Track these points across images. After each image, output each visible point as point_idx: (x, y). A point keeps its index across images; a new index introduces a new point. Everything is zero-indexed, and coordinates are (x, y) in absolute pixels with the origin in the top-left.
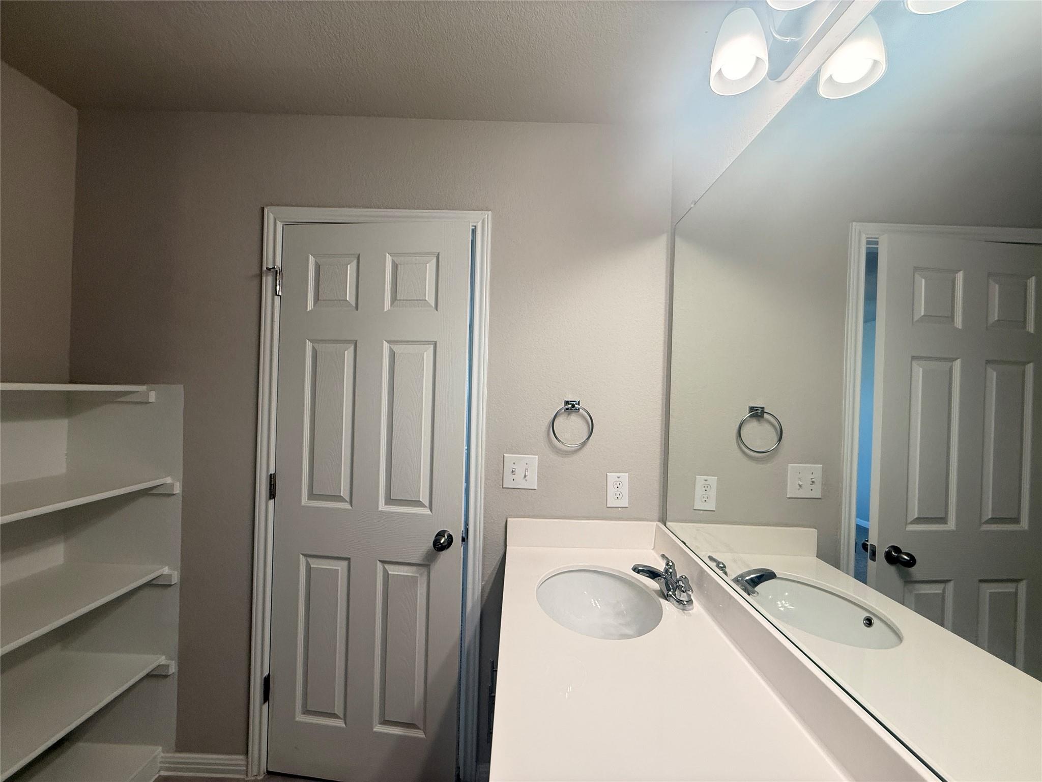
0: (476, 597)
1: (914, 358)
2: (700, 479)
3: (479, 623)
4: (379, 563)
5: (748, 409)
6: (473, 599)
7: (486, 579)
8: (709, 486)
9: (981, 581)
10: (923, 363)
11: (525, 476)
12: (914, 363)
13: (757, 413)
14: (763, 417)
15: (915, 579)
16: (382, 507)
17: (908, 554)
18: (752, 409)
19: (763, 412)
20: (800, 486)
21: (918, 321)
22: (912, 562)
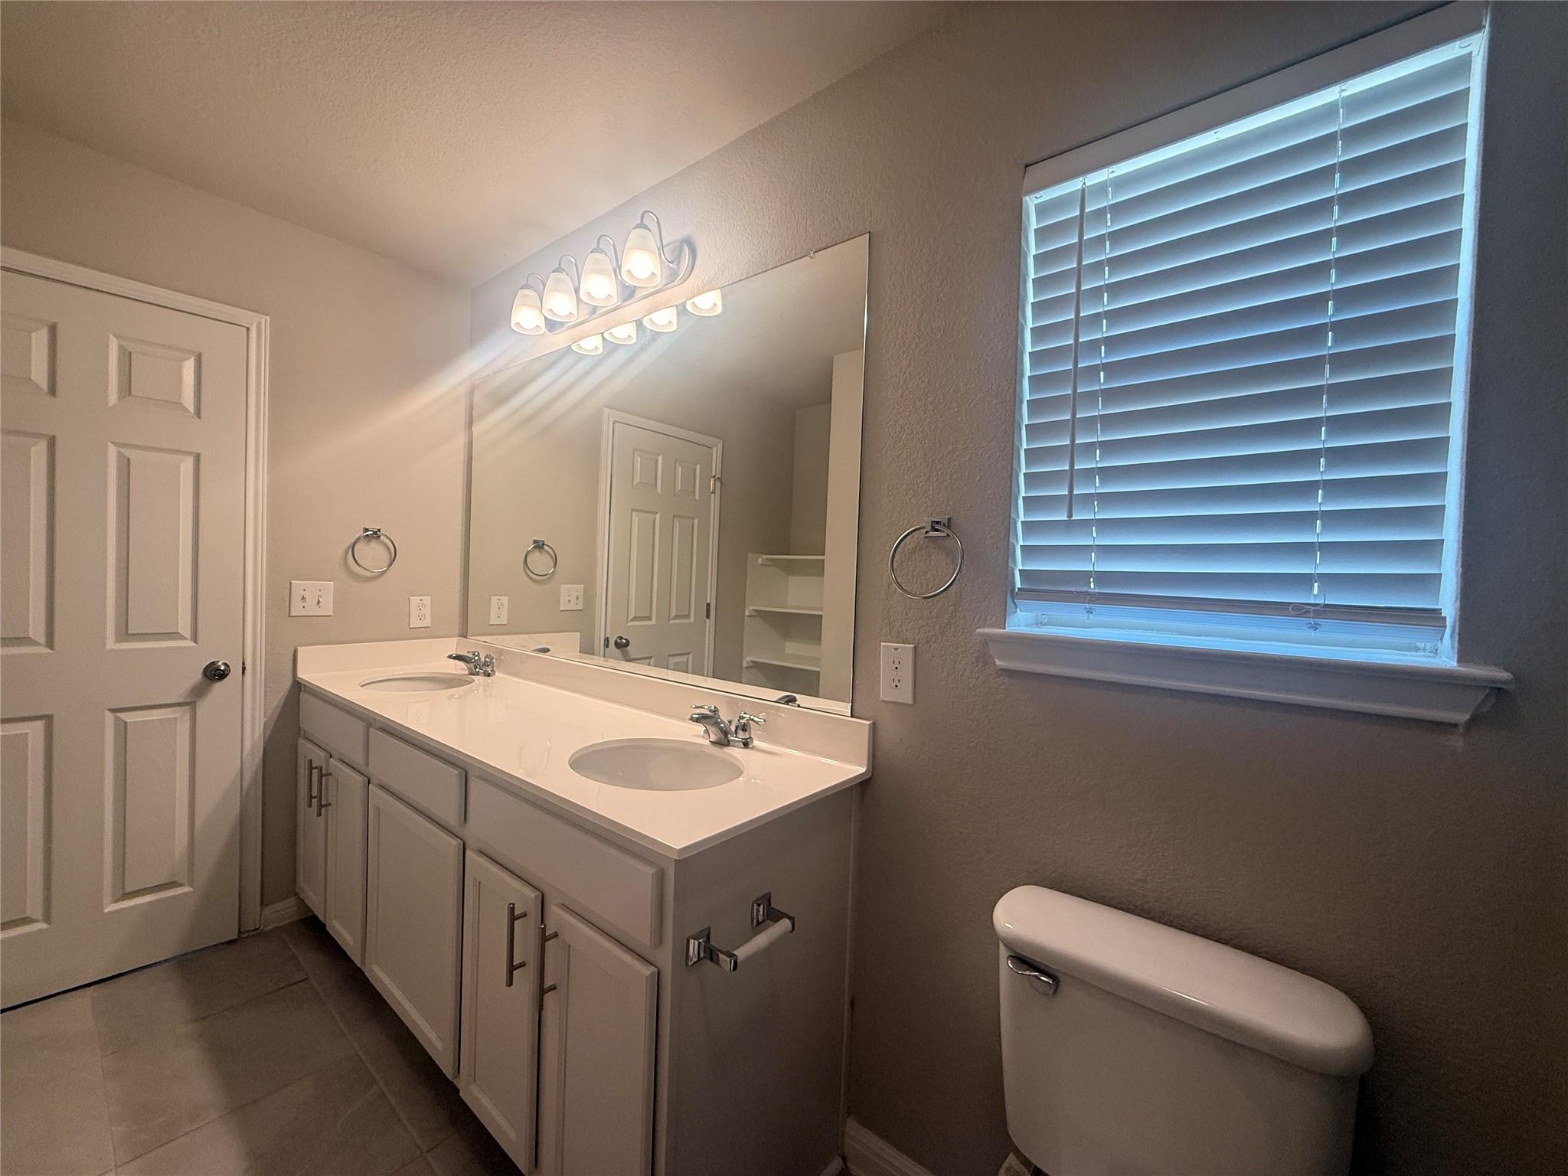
0: (257, 735)
1: (633, 510)
2: (494, 599)
3: (261, 765)
4: (108, 713)
5: (532, 541)
6: (253, 738)
7: (268, 714)
8: (502, 604)
9: (669, 656)
10: (639, 513)
11: (319, 601)
12: (634, 514)
13: (539, 546)
14: (543, 548)
15: (632, 657)
16: (111, 644)
17: (625, 639)
18: (535, 542)
19: (543, 544)
20: (569, 601)
21: (636, 485)
22: (627, 644)
